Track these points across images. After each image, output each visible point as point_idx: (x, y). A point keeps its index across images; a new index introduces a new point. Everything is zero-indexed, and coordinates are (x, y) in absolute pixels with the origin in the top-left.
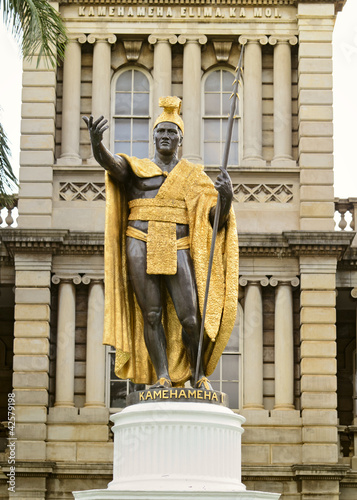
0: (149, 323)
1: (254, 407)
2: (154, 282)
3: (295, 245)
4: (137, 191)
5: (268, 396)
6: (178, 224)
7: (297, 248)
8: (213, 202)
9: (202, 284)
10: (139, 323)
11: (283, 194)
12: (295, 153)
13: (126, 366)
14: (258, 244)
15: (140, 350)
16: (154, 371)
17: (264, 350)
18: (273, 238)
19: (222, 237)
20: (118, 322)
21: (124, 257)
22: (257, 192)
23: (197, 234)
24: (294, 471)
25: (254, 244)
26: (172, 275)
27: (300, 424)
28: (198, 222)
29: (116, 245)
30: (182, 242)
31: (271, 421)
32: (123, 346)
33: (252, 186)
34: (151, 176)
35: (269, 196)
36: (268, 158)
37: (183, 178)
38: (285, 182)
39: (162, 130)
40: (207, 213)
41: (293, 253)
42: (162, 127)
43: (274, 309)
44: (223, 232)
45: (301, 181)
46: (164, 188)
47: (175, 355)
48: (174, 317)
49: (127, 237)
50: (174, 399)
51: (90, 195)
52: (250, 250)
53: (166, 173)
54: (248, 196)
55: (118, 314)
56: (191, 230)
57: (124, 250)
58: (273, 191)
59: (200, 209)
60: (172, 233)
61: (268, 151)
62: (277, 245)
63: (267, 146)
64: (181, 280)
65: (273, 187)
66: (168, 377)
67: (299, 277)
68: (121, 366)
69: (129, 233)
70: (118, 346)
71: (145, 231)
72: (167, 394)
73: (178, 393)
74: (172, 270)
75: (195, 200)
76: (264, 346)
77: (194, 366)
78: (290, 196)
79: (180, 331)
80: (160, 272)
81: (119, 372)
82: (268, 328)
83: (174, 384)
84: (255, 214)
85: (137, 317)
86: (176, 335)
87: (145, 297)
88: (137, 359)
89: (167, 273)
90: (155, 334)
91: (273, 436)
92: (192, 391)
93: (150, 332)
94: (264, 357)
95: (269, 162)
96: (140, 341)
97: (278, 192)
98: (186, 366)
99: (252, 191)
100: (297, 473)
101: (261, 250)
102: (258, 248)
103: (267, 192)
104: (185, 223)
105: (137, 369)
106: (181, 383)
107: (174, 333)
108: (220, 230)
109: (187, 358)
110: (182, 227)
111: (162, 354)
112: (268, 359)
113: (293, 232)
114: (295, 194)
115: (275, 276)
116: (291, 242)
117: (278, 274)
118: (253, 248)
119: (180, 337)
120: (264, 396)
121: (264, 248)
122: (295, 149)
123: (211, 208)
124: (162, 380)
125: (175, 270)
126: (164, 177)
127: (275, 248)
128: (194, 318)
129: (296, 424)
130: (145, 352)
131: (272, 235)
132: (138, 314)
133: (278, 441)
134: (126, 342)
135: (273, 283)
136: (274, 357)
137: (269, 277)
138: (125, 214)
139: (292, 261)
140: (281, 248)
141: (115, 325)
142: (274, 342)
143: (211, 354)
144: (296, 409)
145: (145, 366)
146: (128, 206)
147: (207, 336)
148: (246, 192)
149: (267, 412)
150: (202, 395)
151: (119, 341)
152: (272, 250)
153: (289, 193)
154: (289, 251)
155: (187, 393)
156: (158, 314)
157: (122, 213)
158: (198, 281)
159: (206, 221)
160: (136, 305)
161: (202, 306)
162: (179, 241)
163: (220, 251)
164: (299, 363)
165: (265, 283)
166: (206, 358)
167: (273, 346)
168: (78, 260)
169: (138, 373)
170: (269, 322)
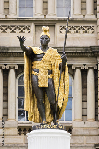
0: (39, 103)
1: (78, 120)
2: (41, 89)
3: (95, 52)
4: (35, 59)
5: (84, 115)
6: (48, 70)
7: (96, 53)
8: (60, 62)
9: (56, 90)
10: (36, 103)
11: (90, 30)
12: (95, 12)
13: (32, 117)
14: (80, 52)
15: (36, 112)
16: (41, 118)
17: (82, 96)
18: (86, 49)
19: (63, 74)
20: (29, 103)
21: (31, 80)
22: (79, 29)
23: (55, 73)
24: (95, 147)
25: (78, 52)
26: (47, 87)
27: (98, 127)
28: (55, 69)
29: (28, 77)
30: (50, 76)
31: (85, 126)
32: (31, 111)
33: (77, 27)
34: (39, 54)
35: (84, 31)
36: (84, 14)
37: (50, 54)
38: (91, 25)
39: (43, 38)
40: (58, 66)
41: (94, 55)
42: (43, 37)
43: (87, 78)
44: (64, 72)
45: (98, 24)
46: (44, 58)
47: (48, 113)
48: (47, 100)
49: (32, 74)
50: (48, 128)
51: (9, 31)
52: (76, 54)
53: (44, 52)
54: (75, 31)
55: (29, 100)
56: (53, 72)
57: (30, 78)
58: (86, 29)
59: (56, 65)
60: (47, 73)
61: (84, 11)
62: (88, 52)
63: (83, 9)
64: (50, 89)
65: (86, 27)
66: (46, 121)
67: (97, 65)
68: (30, 117)
69: (32, 73)
70: (29, 111)
71: (38, 72)
72: (46, 127)
73: (49, 126)
74: (47, 86)
75: (54, 62)
76: (83, 94)
77: (54, 117)
78: (93, 31)
79: (50, 105)
80: (43, 86)
81: (29, 119)
82: (84, 86)
83: (48, 123)
84: (79, 38)
85: (35, 100)
86: (48, 107)
87: (38, 94)
88: (35, 114)
89: (45, 86)
90: (41, 106)
91: (86, 132)
92: (54, 125)
93: (40, 106)
94: (82, 99)
95: (84, 16)
96: (36, 108)
97: (88, 29)
98: (51, 117)
99: (77, 29)
100: (96, 148)
101: (81, 54)
102: (80, 53)
103: (84, 29)
104: (51, 69)
105: (35, 118)
106: (50, 122)
107: (48, 106)
108: (62, 71)
109: (52, 114)
110: (50, 71)
111: (43, 113)
112: (84, 100)
113: (95, 46)
114: (95, 30)
115: (87, 65)
116: (93, 51)
117: (88, 64)
118: (78, 53)
119: (49, 107)
120: (83, 115)
121: (82, 53)
122: (95, 10)
123: (60, 64)
124: (44, 122)
125: (48, 85)
126: (44, 54)
127: (87, 53)
128: (54, 101)
129: (96, 127)
130: (38, 112)
131: (85, 47)
132: (35, 99)
133: (88, 134)
134: (32, 109)
135: (86, 68)
136: (87, 99)
137: (84, 65)
138: (31, 66)
139: (94, 59)
140: (89, 53)
141: (28, 104)
142: (87, 92)
143: (60, 112)
144: (96, 121)
145: (38, 117)
146: (32, 63)
147: (59, 107)
148: (75, 29)
149: (84, 122)
150: (57, 127)
151: (29, 109)
152: (86, 54)
153: (92, 29)
154: (93, 54)
155: (52, 126)
156: (42, 100)
157: (30, 66)
158: (55, 89)
159: (58, 69)
160: (35, 97)
161: (57, 97)
162: (49, 76)
163: (63, 79)
164: (97, 101)
165: (83, 68)
166: (58, 114)
167: (86, 94)
168: (4, 59)
169: (36, 119)
170: (85, 84)
